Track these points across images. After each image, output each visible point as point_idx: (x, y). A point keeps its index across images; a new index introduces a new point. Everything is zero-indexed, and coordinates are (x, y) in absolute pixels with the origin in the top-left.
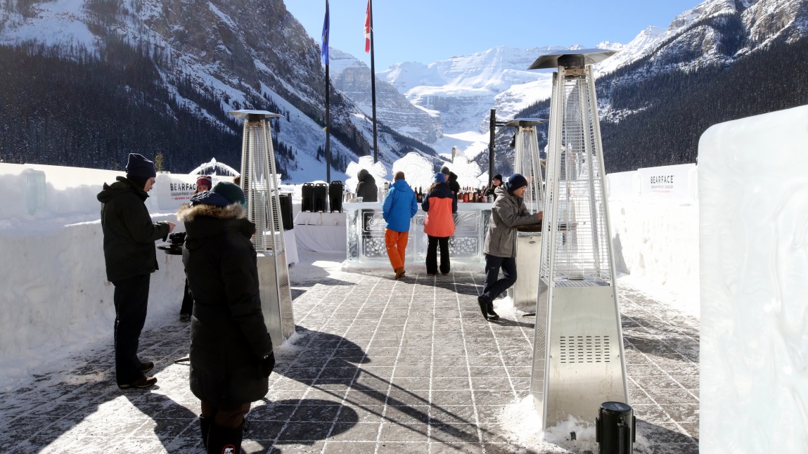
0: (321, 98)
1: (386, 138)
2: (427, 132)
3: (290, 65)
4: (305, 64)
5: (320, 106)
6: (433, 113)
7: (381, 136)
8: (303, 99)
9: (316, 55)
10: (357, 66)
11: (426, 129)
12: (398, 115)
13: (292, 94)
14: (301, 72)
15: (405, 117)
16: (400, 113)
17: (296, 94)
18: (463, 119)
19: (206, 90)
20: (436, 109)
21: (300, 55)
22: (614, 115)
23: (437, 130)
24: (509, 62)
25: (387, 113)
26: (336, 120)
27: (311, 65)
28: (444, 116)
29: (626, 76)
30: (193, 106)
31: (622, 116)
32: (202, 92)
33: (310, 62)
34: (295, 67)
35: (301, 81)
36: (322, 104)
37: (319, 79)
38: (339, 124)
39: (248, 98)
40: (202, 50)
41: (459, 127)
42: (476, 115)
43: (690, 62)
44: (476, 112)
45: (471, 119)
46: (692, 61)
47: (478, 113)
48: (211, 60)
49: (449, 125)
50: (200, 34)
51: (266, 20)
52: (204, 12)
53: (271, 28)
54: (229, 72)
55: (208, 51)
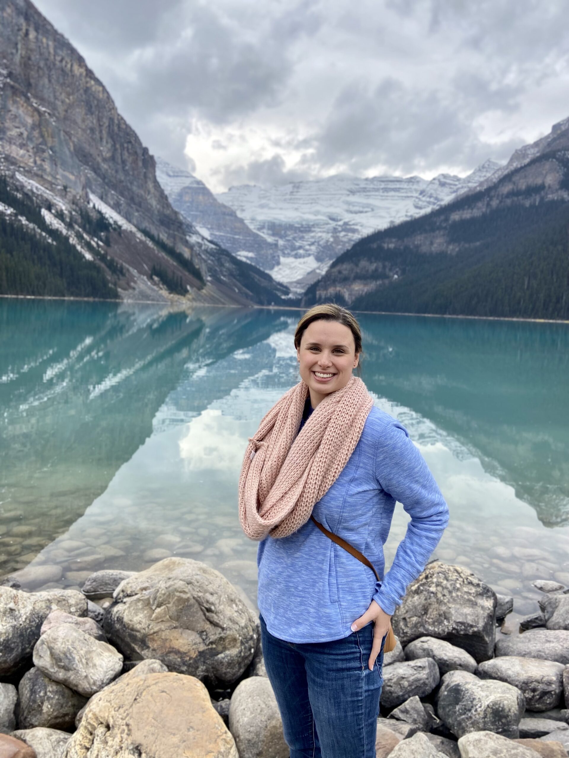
1: (223, 261)
6: (270, 239)
10: (195, 185)
11: (264, 255)
12: (236, 238)
15: (243, 242)
16: (238, 237)
18: (300, 247)
19: (26, 195)
20: (274, 235)
23: (274, 257)
24: (348, 190)
25: (224, 236)
28: (281, 242)
30: (10, 211)
32: (19, 196)
37: (154, 193)
39: (74, 207)
40: (21, 148)
41: (296, 254)
42: (312, 244)
43: (531, 195)
44: (313, 240)
45: (307, 247)
46: (533, 195)
47: (315, 242)
48: (32, 160)
49: (286, 252)
50: (18, 130)
51: (95, 121)
52: (23, 106)
53: (101, 132)
54: (52, 176)
55: (28, 151)
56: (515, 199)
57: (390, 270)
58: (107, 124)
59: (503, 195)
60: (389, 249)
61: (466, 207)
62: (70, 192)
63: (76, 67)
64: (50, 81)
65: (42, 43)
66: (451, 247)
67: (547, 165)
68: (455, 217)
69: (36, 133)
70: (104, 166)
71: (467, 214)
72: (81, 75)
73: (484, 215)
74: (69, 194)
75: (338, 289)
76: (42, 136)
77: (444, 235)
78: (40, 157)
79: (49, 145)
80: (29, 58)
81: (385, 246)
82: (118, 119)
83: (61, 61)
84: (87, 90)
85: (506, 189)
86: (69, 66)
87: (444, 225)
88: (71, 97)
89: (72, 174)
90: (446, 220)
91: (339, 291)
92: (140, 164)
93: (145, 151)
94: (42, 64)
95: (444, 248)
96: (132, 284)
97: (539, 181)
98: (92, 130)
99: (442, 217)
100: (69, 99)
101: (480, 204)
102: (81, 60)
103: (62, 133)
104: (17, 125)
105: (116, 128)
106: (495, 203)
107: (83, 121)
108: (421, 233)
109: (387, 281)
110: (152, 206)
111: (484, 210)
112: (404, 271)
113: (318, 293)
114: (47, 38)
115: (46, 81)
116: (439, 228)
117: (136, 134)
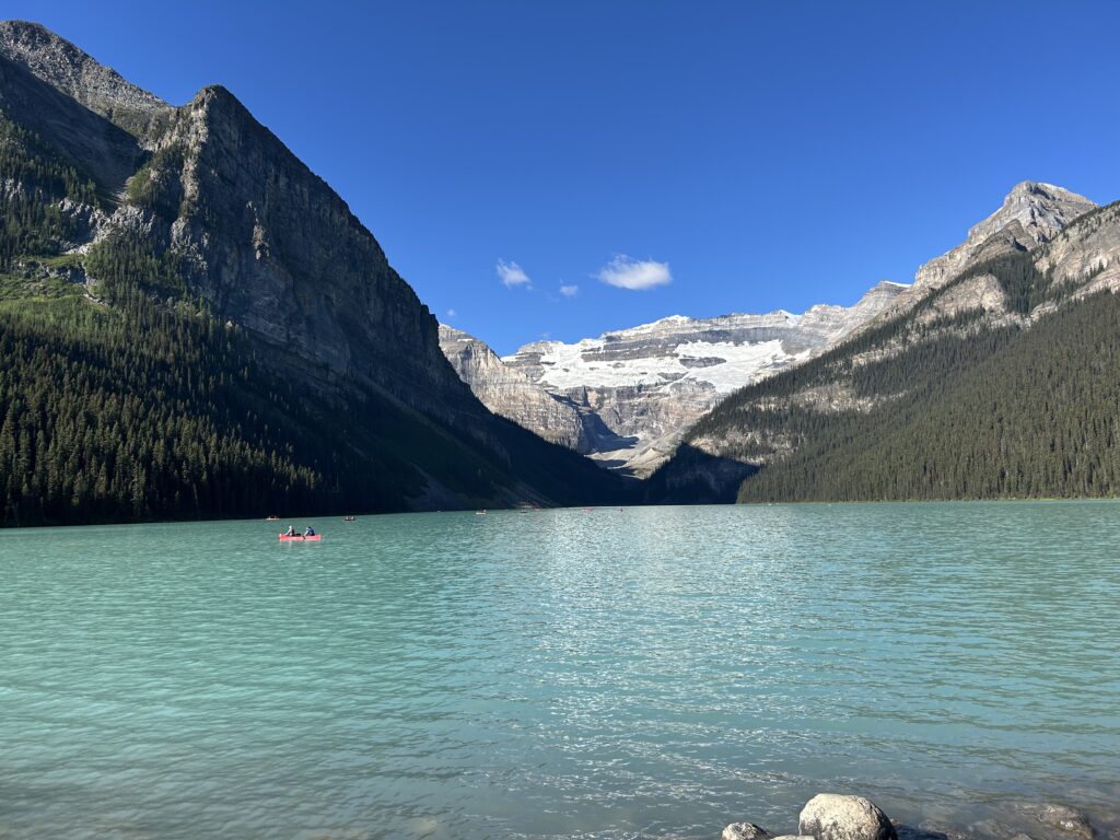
6: (583, 410)
20: (585, 405)
39: (338, 390)
40: (270, 322)
43: (966, 324)
46: (970, 323)
48: (284, 335)
50: (267, 298)
51: (360, 279)
52: (273, 269)
53: (368, 290)
54: (310, 353)
55: (279, 324)
56: (944, 330)
57: (773, 440)
58: (375, 282)
59: (924, 326)
60: (769, 411)
61: (873, 346)
62: (333, 371)
63: (336, 216)
64: (304, 235)
65: (295, 190)
66: (861, 402)
67: (982, 282)
68: (860, 360)
69: (290, 300)
70: (371, 334)
71: (877, 356)
72: (343, 223)
73: (902, 355)
74: (332, 374)
75: (698, 472)
76: (298, 303)
77: (847, 387)
78: (294, 330)
79: (307, 313)
80: (279, 209)
81: (763, 407)
82: (389, 274)
83: (318, 210)
84: (350, 243)
85: (929, 317)
86: (328, 215)
87: (846, 372)
88: (331, 252)
89: (335, 347)
90: (848, 365)
91: (701, 476)
92: (418, 328)
93: (425, 308)
94: (295, 215)
95: (850, 404)
96: (423, 488)
97: (974, 304)
98: (357, 290)
99: (840, 363)
100: (328, 255)
101: (893, 342)
102: (343, 206)
103: (323, 297)
104: (267, 292)
105: (386, 285)
106: (914, 338)
107: (346, 278)
108: (813, 386)
109: (770, 456)
110: (434, 381)
111: (900, 348)
112: (795, 442)
113: (668, 480)
114: (301, 186)
115: (300, 234)
116: (839, 377)
117: (412, 290)
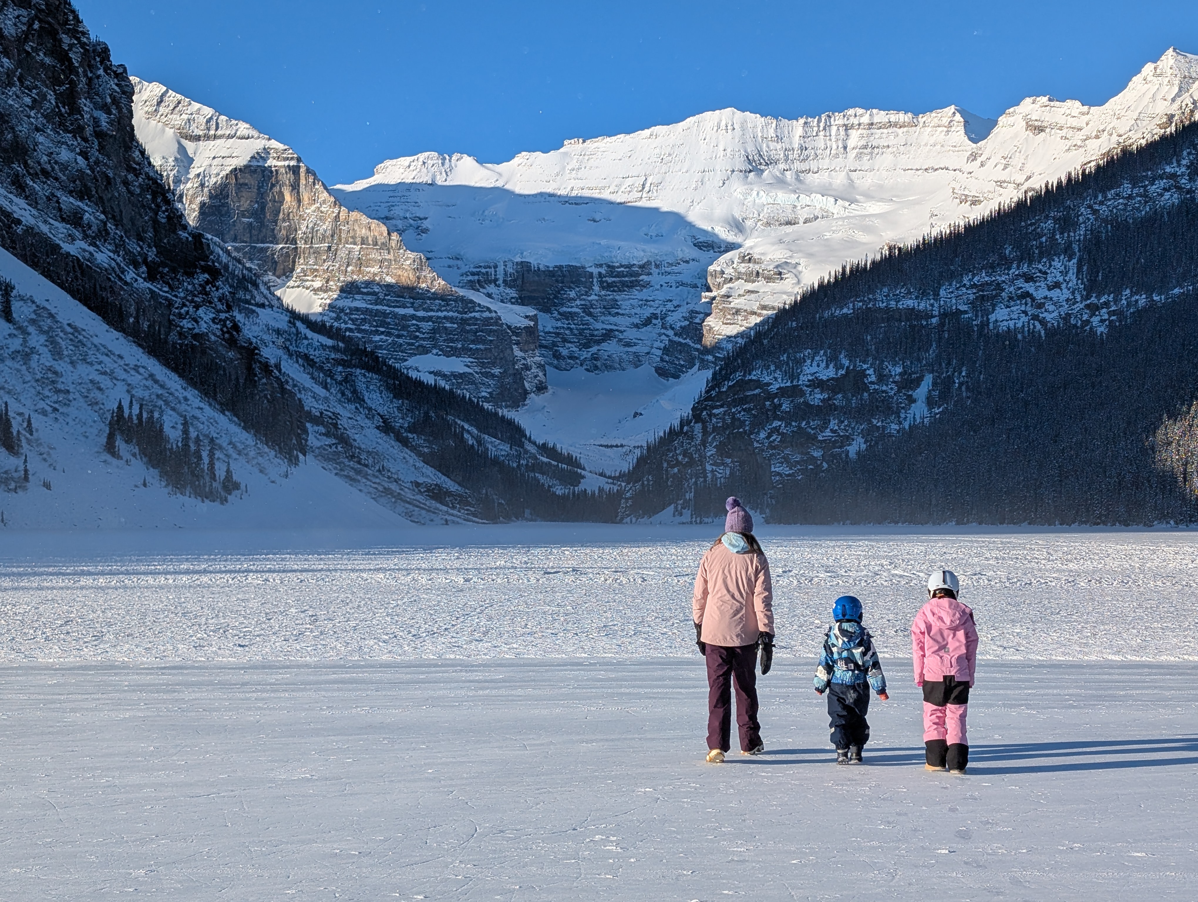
0: (134, 247)
1: (361, 385)
2: (497, 371)
3: (23, 129)
4: (78, 131)
5: (130, 275)
7: (346, 380)
8: (66, 247)
9: (115, 101)
11: (494, 364)
12: (404, 317)
13: (29, 230)
14: (65, 155)
15: (427, 326)
16: (410, 311)
17: (45, 228)
18: (608, 335)
20: (522, 301)
21: (59, 97)
22: (1094, 309)
23: (527, 368)
26: (186, 324)
27: (99, 134)
28: (549, 323)
29: (1126, 188)
31: (1118, 313)
33: (96, 122)
34: (41, 139)
35: (64, 188)
36: (136, 265)
37: (126, 183)
38: (196, 336)
41: (595, 357)
42: (647, 322)
44: (647, 312)
45: (631, 334)
47: (655, 316)
49: (564, 352)
73: (1185, 205)
112: (946, 391)
116: (1048, 252)
